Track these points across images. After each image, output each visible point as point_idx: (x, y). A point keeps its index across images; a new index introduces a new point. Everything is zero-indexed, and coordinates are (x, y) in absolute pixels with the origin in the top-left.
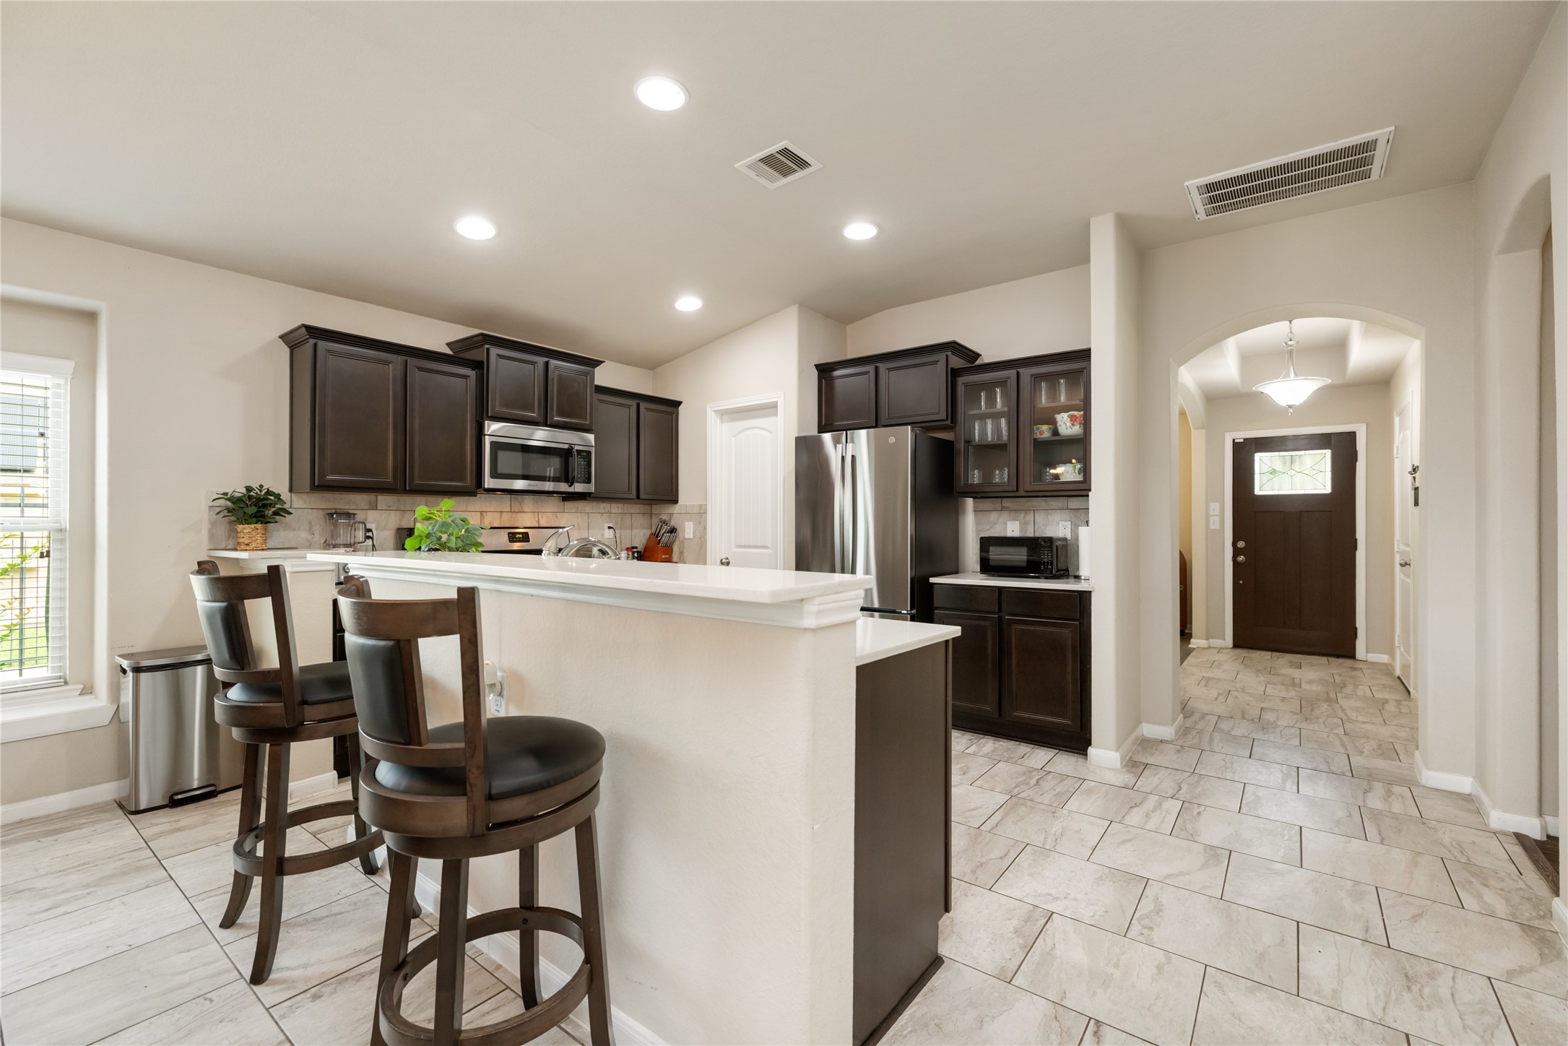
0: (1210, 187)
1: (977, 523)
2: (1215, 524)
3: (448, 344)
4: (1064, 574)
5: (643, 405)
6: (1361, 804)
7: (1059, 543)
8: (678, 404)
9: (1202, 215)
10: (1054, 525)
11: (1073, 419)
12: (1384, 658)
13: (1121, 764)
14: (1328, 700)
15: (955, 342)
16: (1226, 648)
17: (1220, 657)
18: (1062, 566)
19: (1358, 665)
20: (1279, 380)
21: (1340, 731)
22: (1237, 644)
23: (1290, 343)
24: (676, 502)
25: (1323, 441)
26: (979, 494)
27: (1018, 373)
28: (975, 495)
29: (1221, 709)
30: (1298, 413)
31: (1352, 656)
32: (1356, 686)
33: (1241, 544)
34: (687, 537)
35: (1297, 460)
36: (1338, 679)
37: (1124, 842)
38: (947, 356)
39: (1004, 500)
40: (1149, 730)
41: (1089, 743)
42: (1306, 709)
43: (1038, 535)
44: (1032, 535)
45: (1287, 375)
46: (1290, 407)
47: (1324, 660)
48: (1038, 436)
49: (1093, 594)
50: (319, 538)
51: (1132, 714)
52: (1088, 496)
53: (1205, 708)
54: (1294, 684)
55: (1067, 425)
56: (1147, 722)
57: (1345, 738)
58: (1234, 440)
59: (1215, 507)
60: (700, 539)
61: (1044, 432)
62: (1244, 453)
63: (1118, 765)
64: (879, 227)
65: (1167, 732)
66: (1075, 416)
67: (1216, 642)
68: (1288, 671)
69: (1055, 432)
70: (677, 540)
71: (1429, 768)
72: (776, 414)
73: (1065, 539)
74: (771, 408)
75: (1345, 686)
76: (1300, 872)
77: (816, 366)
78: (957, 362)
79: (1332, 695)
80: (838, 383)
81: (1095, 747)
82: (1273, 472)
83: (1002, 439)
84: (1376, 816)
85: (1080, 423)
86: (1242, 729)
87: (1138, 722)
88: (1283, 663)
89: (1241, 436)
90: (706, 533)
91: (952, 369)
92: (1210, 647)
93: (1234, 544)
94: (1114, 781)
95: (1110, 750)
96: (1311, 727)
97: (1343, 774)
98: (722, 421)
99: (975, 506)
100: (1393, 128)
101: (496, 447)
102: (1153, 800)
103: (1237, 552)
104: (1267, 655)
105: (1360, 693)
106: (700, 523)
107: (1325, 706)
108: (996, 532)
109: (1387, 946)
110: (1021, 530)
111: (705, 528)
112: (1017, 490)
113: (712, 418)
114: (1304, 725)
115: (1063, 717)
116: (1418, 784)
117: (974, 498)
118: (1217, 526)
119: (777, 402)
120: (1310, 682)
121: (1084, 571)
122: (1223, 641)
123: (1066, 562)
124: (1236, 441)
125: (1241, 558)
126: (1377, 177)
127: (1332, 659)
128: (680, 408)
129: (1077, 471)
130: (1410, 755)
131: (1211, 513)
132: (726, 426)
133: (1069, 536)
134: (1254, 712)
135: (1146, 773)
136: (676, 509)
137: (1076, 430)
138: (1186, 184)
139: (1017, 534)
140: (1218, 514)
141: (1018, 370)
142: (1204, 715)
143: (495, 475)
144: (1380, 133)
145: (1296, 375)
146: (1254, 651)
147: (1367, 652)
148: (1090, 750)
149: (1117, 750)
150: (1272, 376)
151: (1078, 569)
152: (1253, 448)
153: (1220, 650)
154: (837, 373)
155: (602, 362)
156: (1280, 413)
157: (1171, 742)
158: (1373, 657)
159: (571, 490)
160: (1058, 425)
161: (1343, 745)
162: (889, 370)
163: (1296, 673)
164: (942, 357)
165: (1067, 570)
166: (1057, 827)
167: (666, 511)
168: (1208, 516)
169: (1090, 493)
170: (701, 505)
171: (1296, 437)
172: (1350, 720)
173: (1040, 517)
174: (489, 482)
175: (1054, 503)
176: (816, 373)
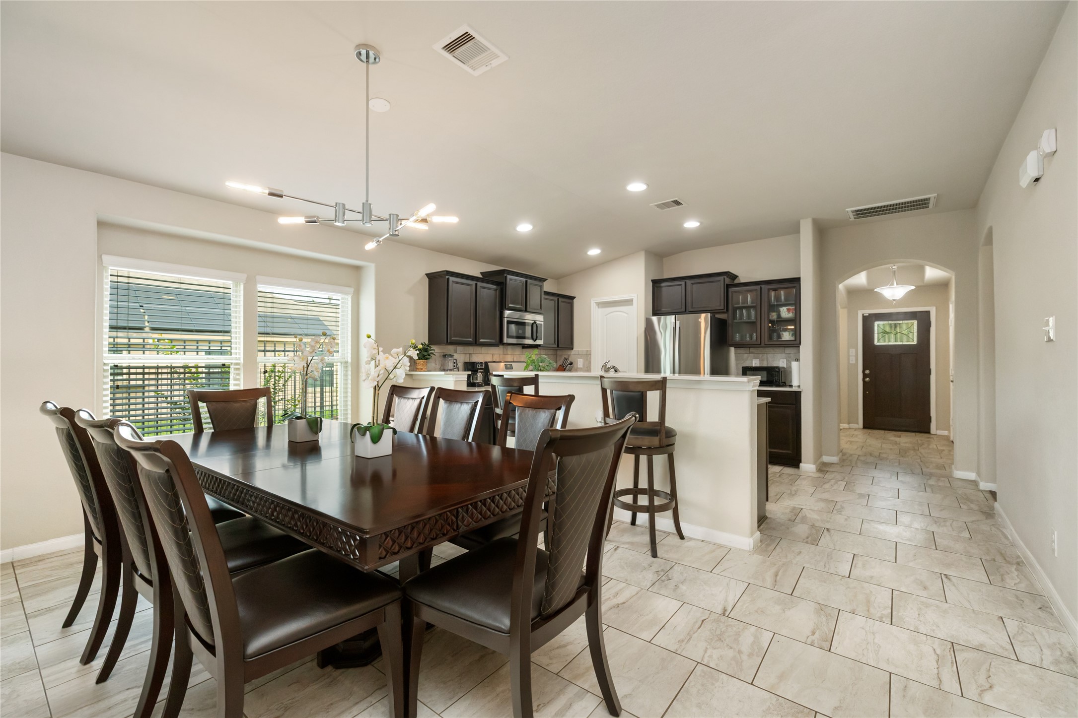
0: (856, 211)
1: (737, 359)
2: (852, 360)
3: (481, 273)
4: (784, 384)
5: (560, 300)
6: (925, 482)
7: (782, 369)
8: (574, 298)
9: (852, 218)
10: (778, 360)
11: (788, 310)
12: (945, 433)
13: (816, 469)
14: (914, 450)
15: (729, 272)
16: (859, 429)
17: (856, 433)
18: (783, 381)
19: (932, 436)
20: (888, 287)
21: (919, 461)
22: (865, 427)
23: (894, 267)
24: (572, 349)
25: (913, 315)
26: (738, 346)
27: (761, 288)
28: (735, 346)
29: (860, 453)
30: (899, 303)
31: (928, 431)
32: (929, 445)
33: (867, 372)
34: (579, 367)
35: (898, 326)
36: (920, 442)
37: (824, 492)
38: (724, 278)
39: (751, 348)
40: (826, 459)
41: (800, 461)
42: (903, 453)
43: (769, 365)
44: (766, 366)
45: (892, 284)
46: (894, 300)
47: (913, 434)
48: (771, 318)
49: (802, 393)
50: (438, 367)
51: (819, 451)
52: (799, 347)
53: (852, 452)
54: (896, 443)
55: (785, 313)
56: (825, 455)
57: (921, 463)
58: (863, 314)
59: (852, 352)
60: (587, 368)
61: (774, 316)
62: (868, 322)
63: (815, 470)
64: (701, 223)
65: (834, 459)
66: (790, 309)
67: (853, 426)
68: (893, 438)
69: (779, 316)
70: (573, 368)
71: (957, 470)
72: (632, 305)
73: (784, 368)
74: (629, 302)
75: (923, 444)
76: (897, 500)
77: (652, 280)
78: (728, 281)
79: (916, 448)
80: (664, 289)
81: (805, 463)
82: (885, 332)
83: (751, 319)
84: (931, 486)
85: (793, 313)
86: (870, 459)
87: (821, 456)
88: (891, 436)
89: (867, 312)
90: (591, 365)
91: (727, 285)
92: (850, 428)
93: (863, 372)
94: (814, 476)
95: (810, 464)
96: (905, 459)
97: (919, 474)
98: (598, 307)
99: (735, 352)
100: (936, 195)
101: (509, 322)
102: (833, 481)
103: (865, 376)
104: (882, 432)
105: (931, 447)
106: (587, 360)
107: (912, 452)
108: (747, 364)
109: (929, 515)
110: (760, 364)
111: (590, 362)
112: (761, 344)
113: (593, 305)
114: (901, 459)
115: (789, 450)
116: (952, 477)
117: (735, 347)
118: (854, 362)
119: (633, 299)
120: (905, 443)
121: (795, 383)
122: (857, 425)
123: (785, 380)
124: (864, 315)
125: (867, 379)
126: (932, 207)
127: (917, 434)
128: (574, 300)
129: (791, 335)
130: (950, 467)
131: (851, 354)
132: (601, 310)
133: (785, 366)
134: (877, 454)
135: (828, 474)
136: (573, 352)
137: (790, 315)
138: (847, 210)
139: (758, 365)
140: (854, 355)
141: (761, 286)
142: (851, 455)
143: (508, 337)
144: (932, 196)
145: (897, 284)
146: (874, 430)
147: (937, 429)
148: (801, 465)
149: (814, 464)
150: (883, 284)
151: (791, 382)
152: (874, 318)
153: (856, 429)
154: (663, 284)
155: (547, 279)
156: (888, 303)
157: (837, 464)
158: (940, 432)
159: (535, 343)
160: (781, 313)
161: (920, 465)
162: (693, 284)
163: (897, 439)
164: (721, 278)
165: (785, 383)
166: (794, 488)
167: (566, 353)
168: (849, 356)
169: (800, 346)
170: (587, 351)
171: (898, 313)
172: (924, 457)
173: (770, 356)
174: (505, 340)
175: (777, 350)
176: (651, 284)
